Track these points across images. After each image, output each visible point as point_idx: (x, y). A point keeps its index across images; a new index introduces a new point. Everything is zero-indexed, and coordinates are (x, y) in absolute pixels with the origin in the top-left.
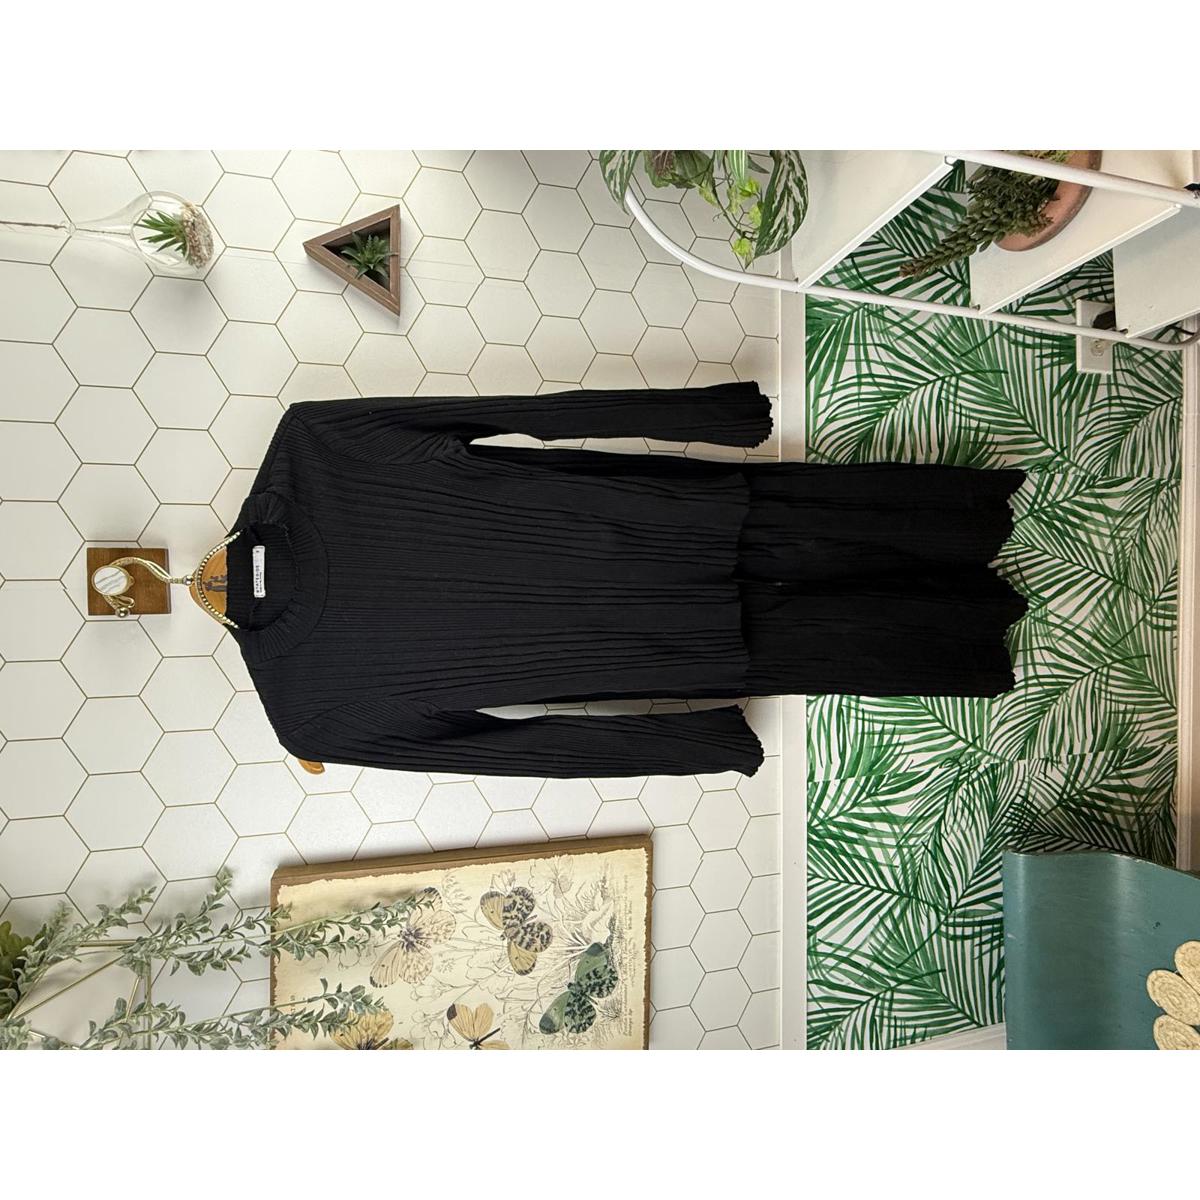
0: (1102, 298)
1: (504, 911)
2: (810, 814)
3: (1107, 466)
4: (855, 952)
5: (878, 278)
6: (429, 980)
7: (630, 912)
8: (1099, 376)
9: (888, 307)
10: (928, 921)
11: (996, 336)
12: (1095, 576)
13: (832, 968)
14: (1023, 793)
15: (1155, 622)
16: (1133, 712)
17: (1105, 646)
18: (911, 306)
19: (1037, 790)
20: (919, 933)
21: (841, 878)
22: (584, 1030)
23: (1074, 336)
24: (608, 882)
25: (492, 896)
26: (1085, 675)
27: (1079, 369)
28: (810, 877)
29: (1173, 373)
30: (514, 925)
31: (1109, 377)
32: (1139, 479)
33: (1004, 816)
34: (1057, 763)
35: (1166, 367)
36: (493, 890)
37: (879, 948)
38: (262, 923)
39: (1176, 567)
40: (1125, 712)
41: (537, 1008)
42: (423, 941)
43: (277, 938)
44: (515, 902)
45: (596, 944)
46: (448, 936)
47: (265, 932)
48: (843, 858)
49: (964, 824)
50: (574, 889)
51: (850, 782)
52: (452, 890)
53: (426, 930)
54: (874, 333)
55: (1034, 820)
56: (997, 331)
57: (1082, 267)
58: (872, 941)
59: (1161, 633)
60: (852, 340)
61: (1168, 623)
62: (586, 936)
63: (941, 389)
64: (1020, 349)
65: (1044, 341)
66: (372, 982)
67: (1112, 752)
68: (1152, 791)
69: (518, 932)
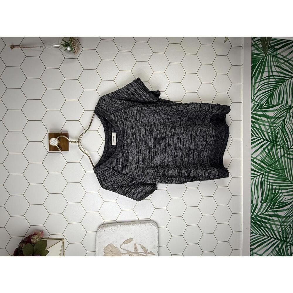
2: (251, 214)
10: (290, 249)
20: (287, 253)
21: (261, 234)
28: (251, 233)
48: (262, 228)
51: (265, 204)
54: (274, 62)
58: (271, 254)
60: (267, 65)
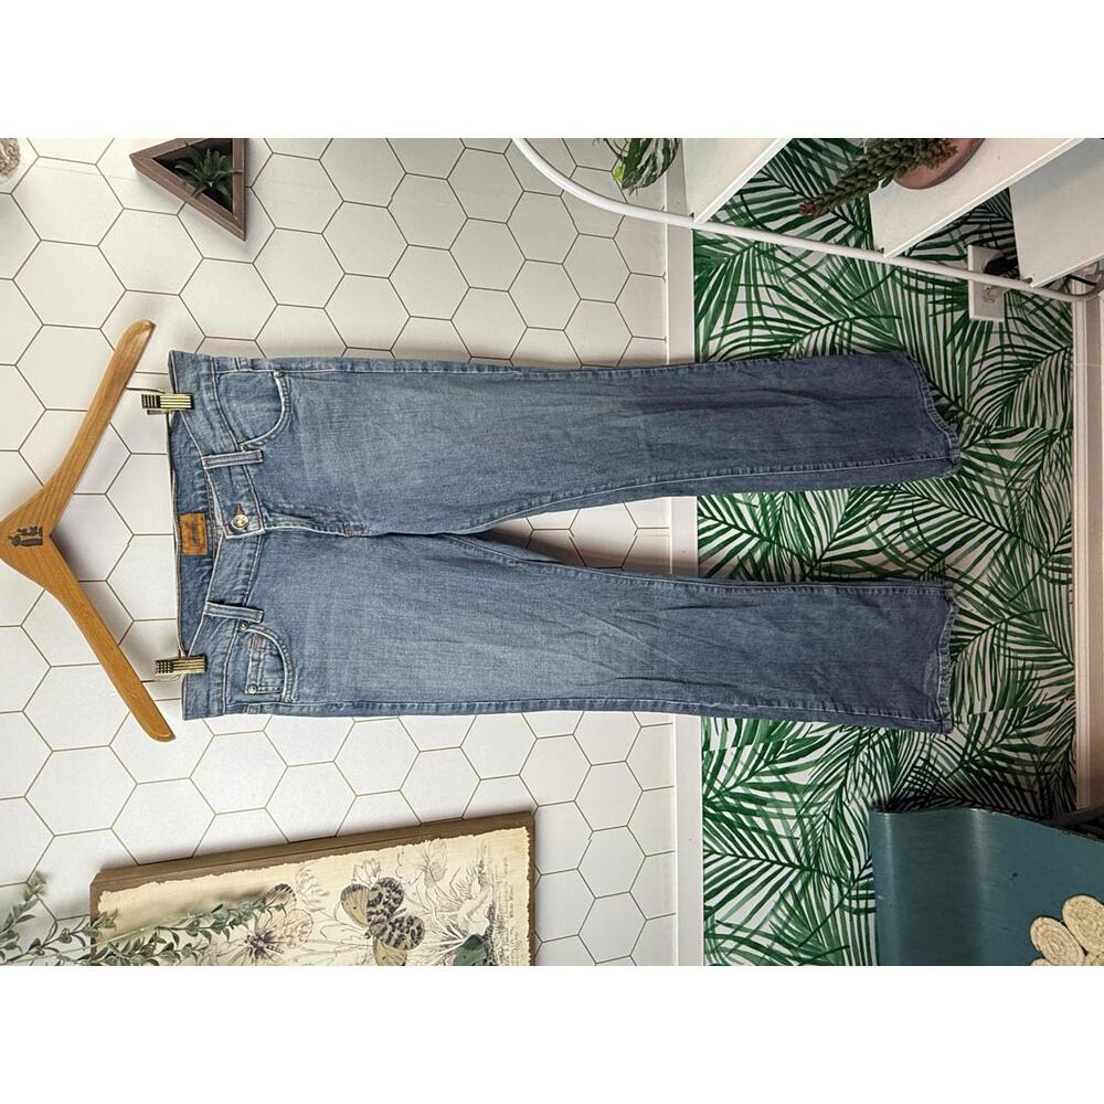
0: (992, 244)
1: (369, 906)
2: (705, 785)
3: (1001, 415)
4: (755, 932)
5: (769, 216)
7: (511, 898)
8: (991, 324)
9: (779, 247)
10: (831, 895)
11: (889, 280)
12: (991, 529)
13: (731, 951)
14: (924, 756)
15: (1050, 576)
16: (1032, 669)
17: (1002, 600)
18: (804, 245)
19: (939, 752)
20: (821, 908)
21: (739, 853)
23: (966, 282)
24: (485, 867)
25: (354, 889)
26: (984, 631)
27: (971, 316)
28: (706, 853)
29: (1063, 322)
30: (380, 921)
31: (1001, 324)
32: (1031, 430)
33: (906, 780)
34: (958, 723)
35: (1056, 316)
36: (355, 883)
37: (780, 926)
38: (81, 935)
39: (1070, 520)
40: (1024, 668)
42: (275, 945)
43: (99, 950)
44: (380, 896)
45: (473, 937)
46: (304, 938)
47: (84, 945)
48: (741, 831)
49: (865, 790)
50: (448, 876)
52: (307, 886)
53: (278, 933)
54: (765, 274)
55: (936, 784)
56: (890, 275)
57: (973, 211)
58: (773, 919)
59: (1057, 586)
60: (742, 281)
61: (1064, 577)
62: (463, 929)
63: (834, 333)
64: (913, 295)
65: (936, 287)
67: (1011, 710)
68: (1050, 749)
69: (385, 929)
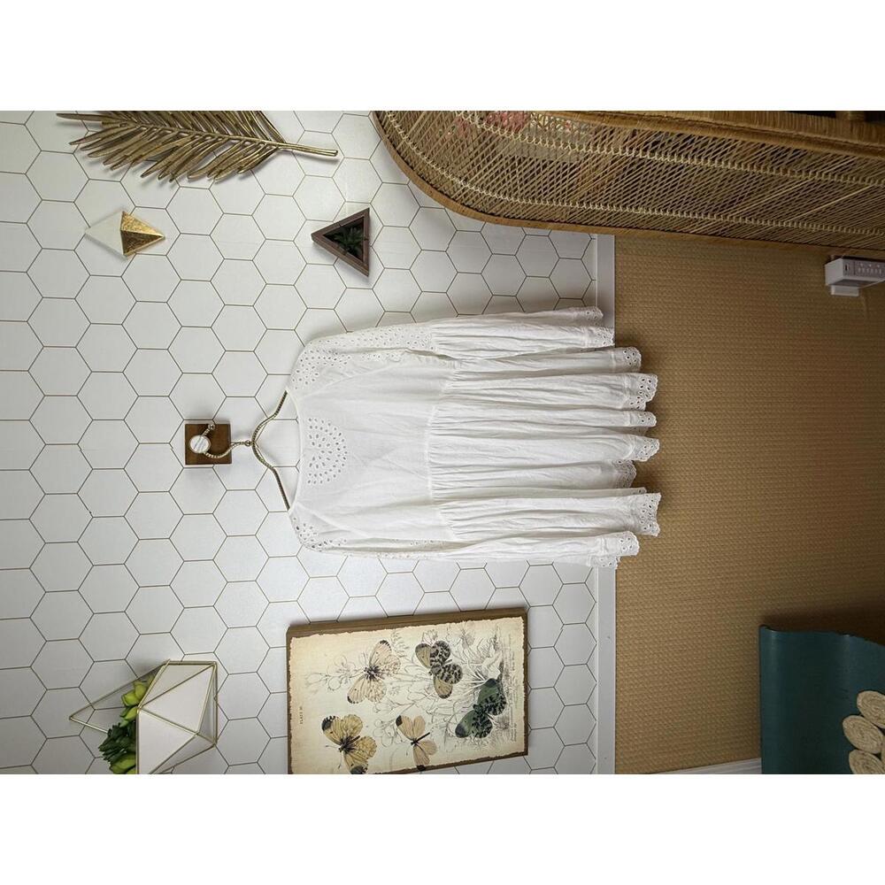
1: (431, 656)
6: (384, 700)
7: (513, 659)
22: (485, 736)
24: (498, 639)
25: (423, 646)
30: (438, 666)
36: (423, 642)
41: (453, 720)
42: (380, 674)
44: (437, 651)
45: (491, 680)
46: (396, 672)
50: (476, 643)
52: (397, 642)
53: (381, 668)
62: (484, 674)
66: (349, 700)
69: (440, 671)
